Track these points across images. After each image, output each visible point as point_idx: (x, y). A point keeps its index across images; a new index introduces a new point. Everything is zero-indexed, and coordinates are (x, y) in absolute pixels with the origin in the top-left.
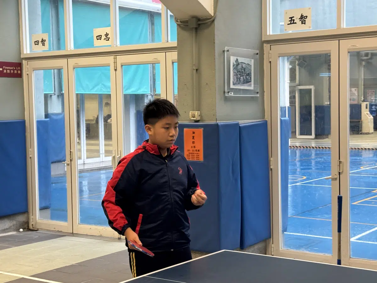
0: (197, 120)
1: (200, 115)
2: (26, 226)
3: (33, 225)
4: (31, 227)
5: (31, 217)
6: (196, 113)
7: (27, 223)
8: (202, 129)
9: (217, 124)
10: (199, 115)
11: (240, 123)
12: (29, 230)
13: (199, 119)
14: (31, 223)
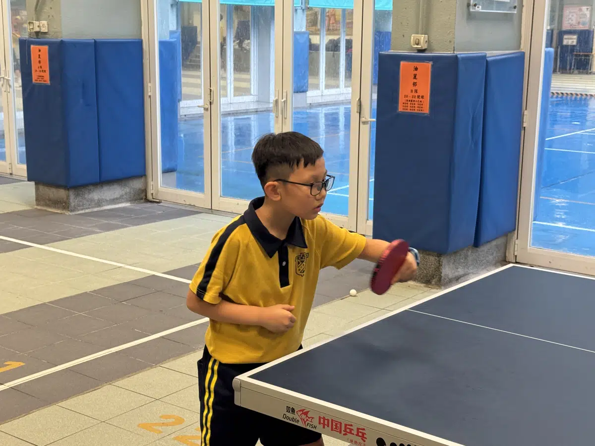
0: (423, 48)
1: (428, 42)
2: (143, 195)
3: (152, 194)
4: (150, 197)
5: (151, 183)
6: (422, 38)
7: (145, 191)
8: (430, 64)
9: (456, 56)
10: (426, 41)
11: (487, 56)
12: (147, 201)
13: (425, 46)
14: (150, 191)
